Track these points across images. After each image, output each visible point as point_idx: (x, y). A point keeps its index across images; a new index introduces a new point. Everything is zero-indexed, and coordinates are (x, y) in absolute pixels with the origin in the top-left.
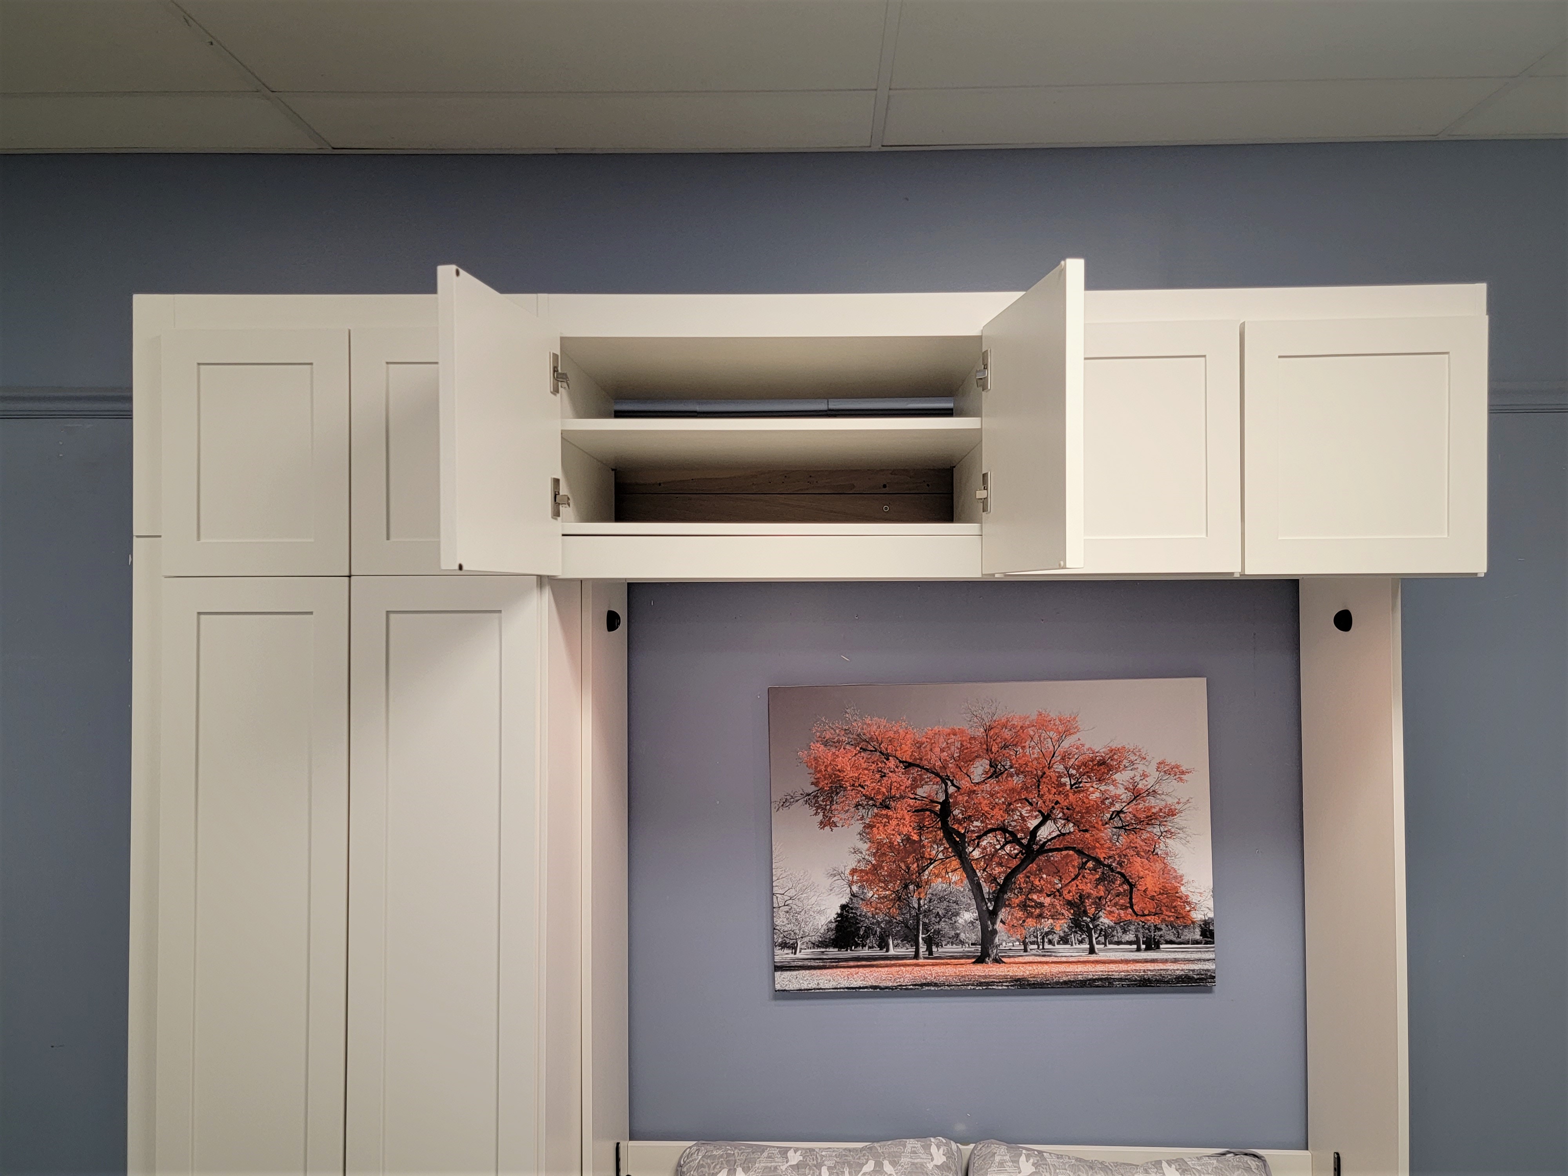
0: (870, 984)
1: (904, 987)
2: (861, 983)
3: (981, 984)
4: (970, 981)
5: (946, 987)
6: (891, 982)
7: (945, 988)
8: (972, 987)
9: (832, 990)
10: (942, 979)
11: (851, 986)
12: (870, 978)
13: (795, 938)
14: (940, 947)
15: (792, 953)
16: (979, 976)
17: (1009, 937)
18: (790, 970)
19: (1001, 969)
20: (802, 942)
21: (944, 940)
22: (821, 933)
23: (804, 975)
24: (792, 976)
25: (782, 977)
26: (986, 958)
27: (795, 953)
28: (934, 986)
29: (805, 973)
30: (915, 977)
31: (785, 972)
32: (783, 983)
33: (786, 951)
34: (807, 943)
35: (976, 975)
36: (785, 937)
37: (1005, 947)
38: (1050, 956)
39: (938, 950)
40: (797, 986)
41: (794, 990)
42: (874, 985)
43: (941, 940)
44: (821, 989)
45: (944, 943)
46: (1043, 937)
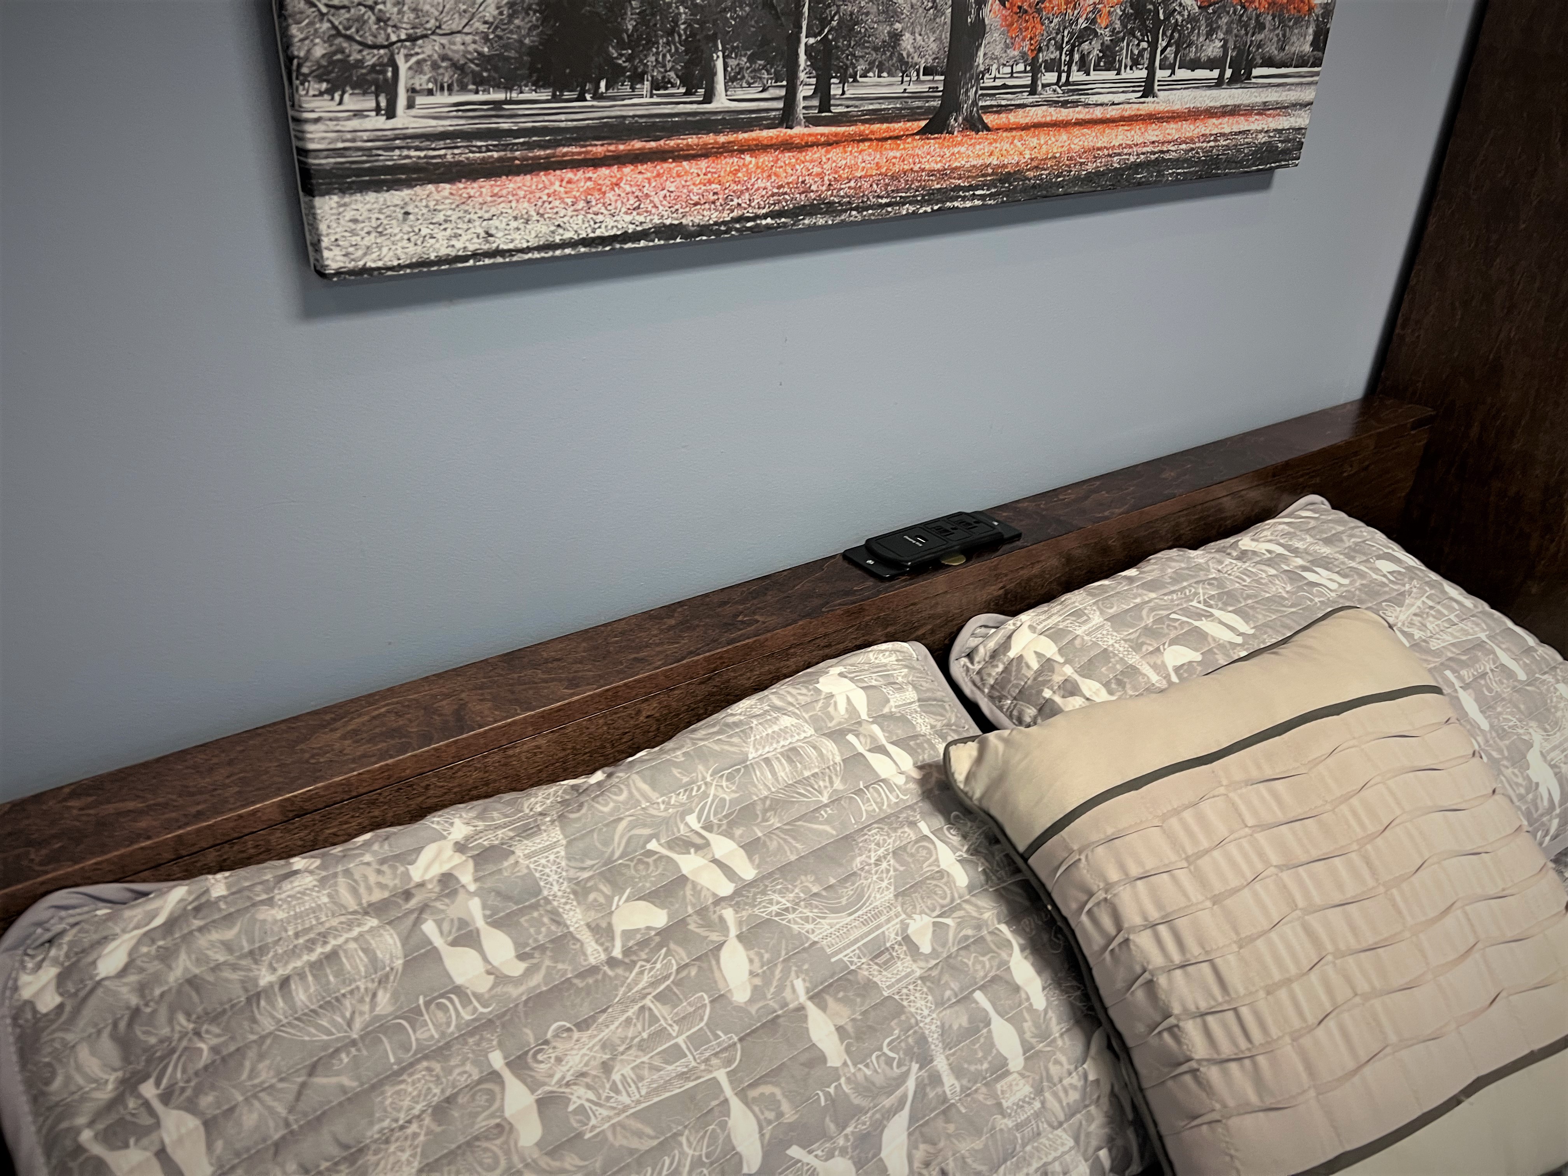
0: (657, 221)
1: (749, 224)
2: (628, 218)
3: (931, 196)
4: (909, 189)
5: (854, 213)
6: (716, 210)
7: (850, 216)
8: (912, 209)
9: (537, 255)
10: (846, 189)
11: (598, 233)
12: (656, 200)
13: (381, 39)
14: (851, 80)
15: (378, 110)
16: (931, 173)
17: (1007, 46)
18: (377, 186)
19: (978, 147)
20: (414, 59)
21: (862, 57)
22: (485, 23)
23: (432, 204)
24: (387, 212)
25: (349, 214)
26: (950, 114)
27: (391, 113)
28: (826, 213)
29: (436, 196)
30: (779, 187)
31: (358, 196)
32: (355, 240)
33: (352, 102)
34: (435, 66)
35: (923, 170)
36: (339, 34)
37: (995, 78)
38: (1075, 104)
39: (843, 93)
40: (411, 249)
41: (400, 267)
42: (668, 222)
43: (854, 55)
44: (498, 252)
45: (861, 67)
46: (1073, 47)
